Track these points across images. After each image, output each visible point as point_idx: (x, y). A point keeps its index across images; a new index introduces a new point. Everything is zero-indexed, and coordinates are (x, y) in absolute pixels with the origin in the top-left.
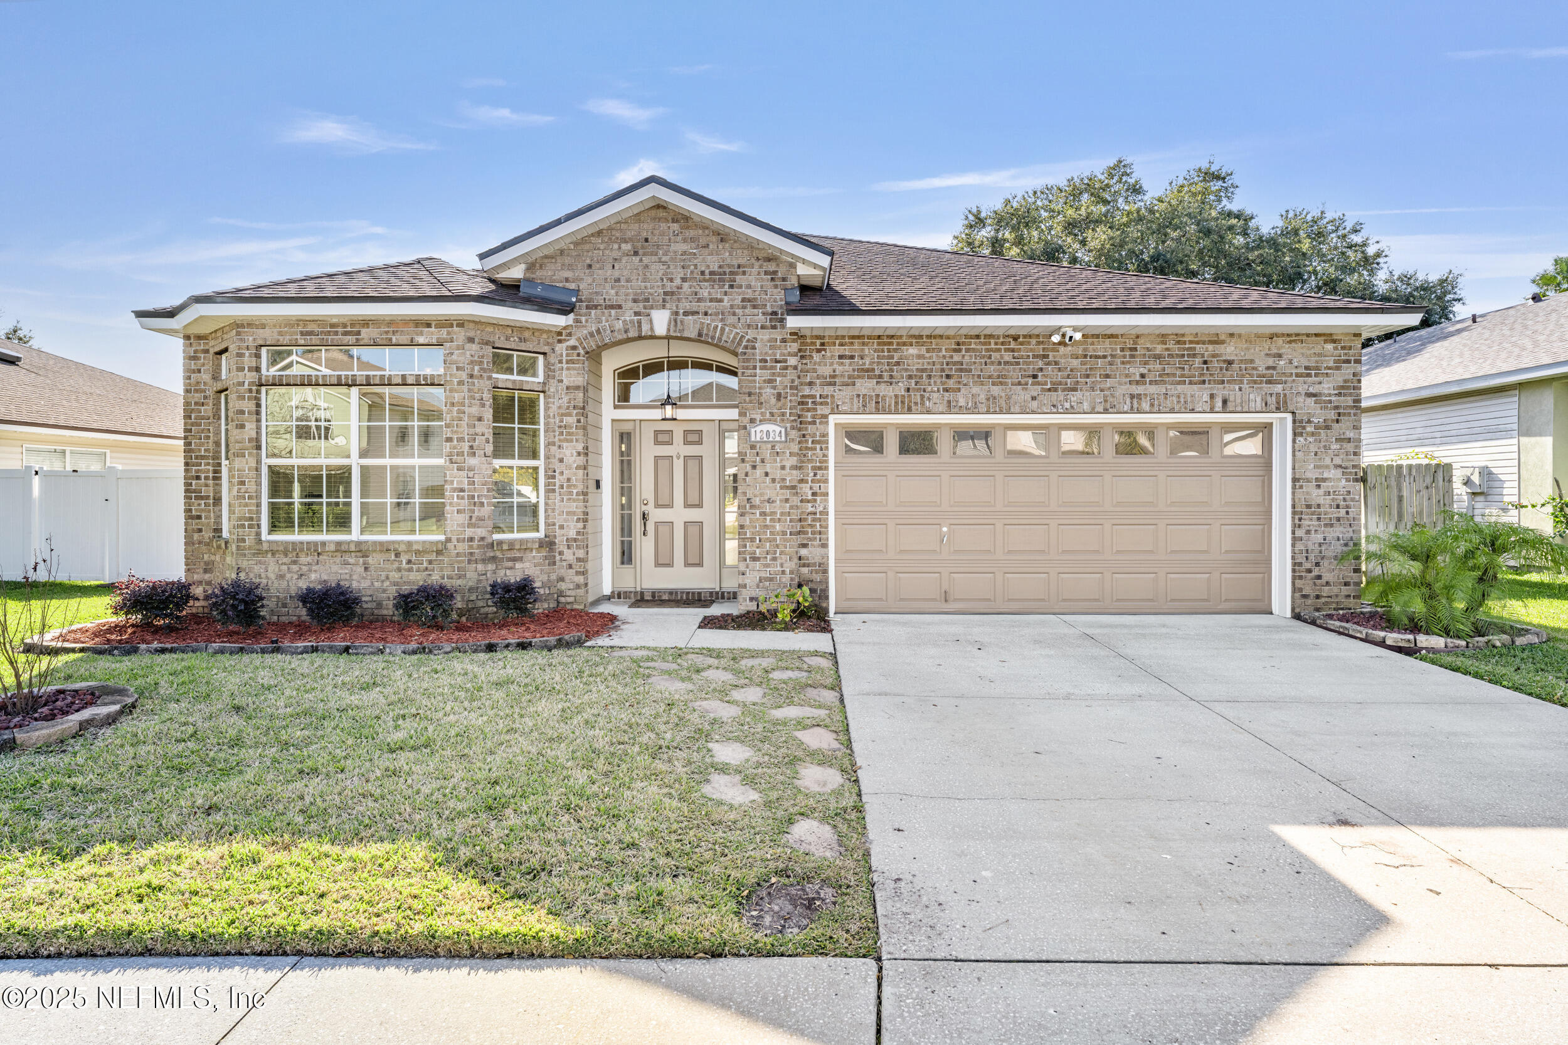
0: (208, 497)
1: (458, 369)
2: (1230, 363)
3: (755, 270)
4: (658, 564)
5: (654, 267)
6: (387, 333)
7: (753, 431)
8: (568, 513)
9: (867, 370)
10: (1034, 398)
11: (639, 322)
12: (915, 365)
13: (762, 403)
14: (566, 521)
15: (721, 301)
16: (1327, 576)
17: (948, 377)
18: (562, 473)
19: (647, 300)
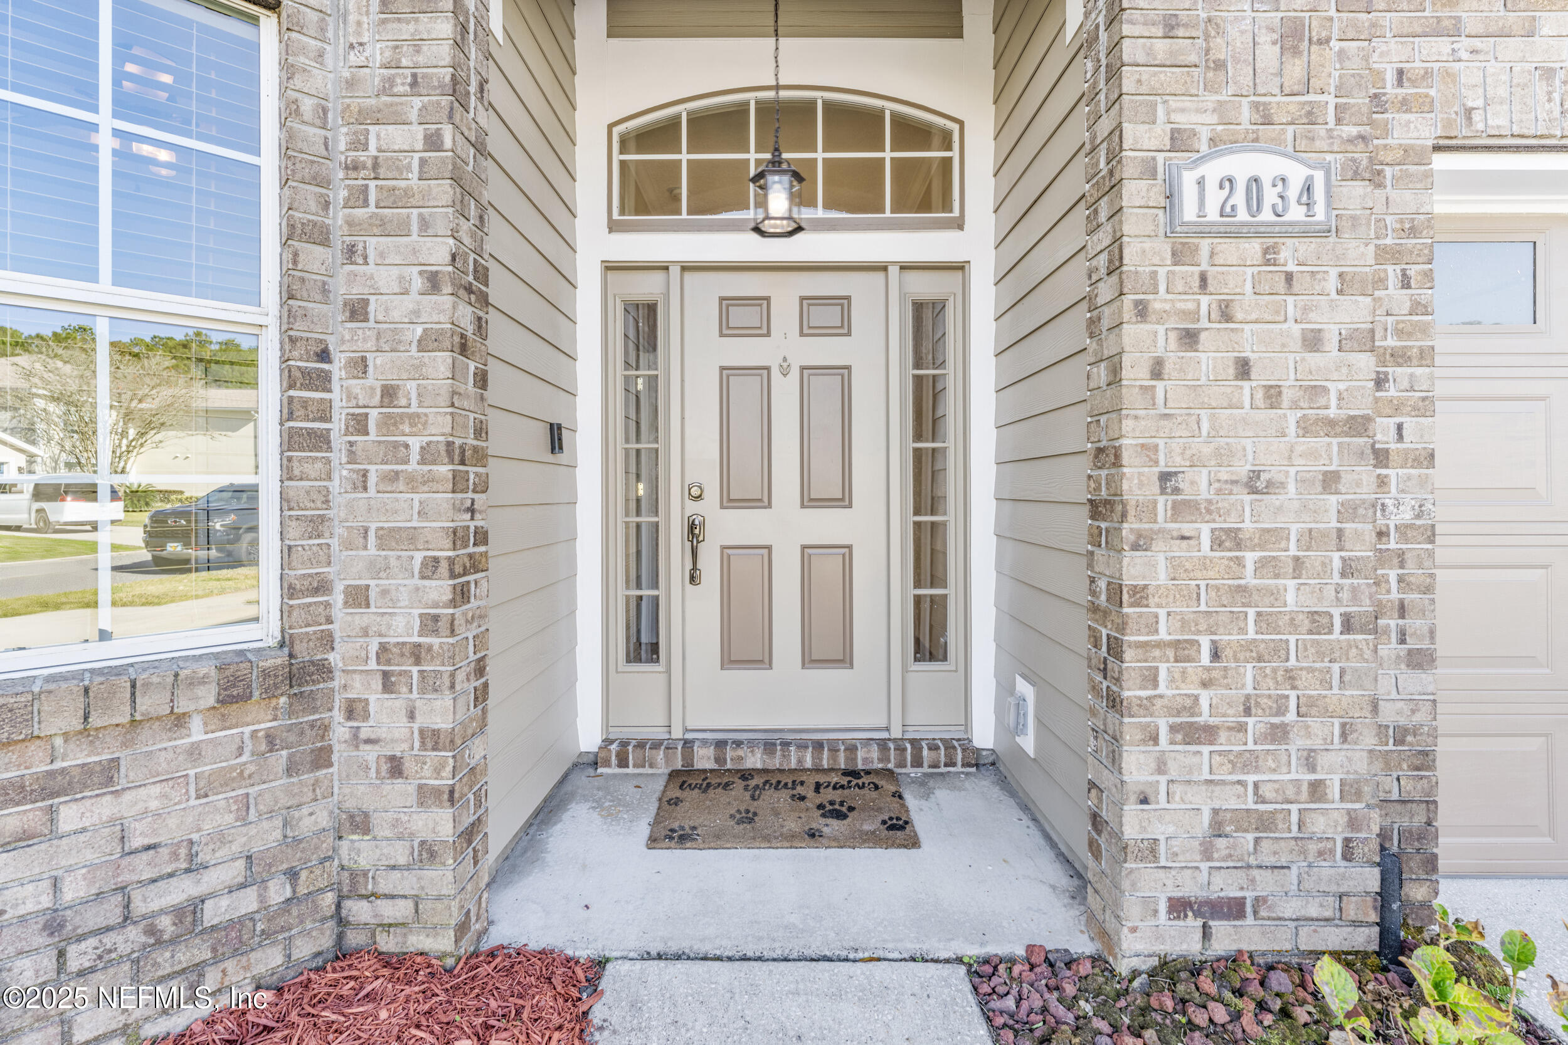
4: (730, 660)
7: (1189, 179)
8: (389, 538)
13: (1220, 65)
14: (379, 569)
18: (360, 366)
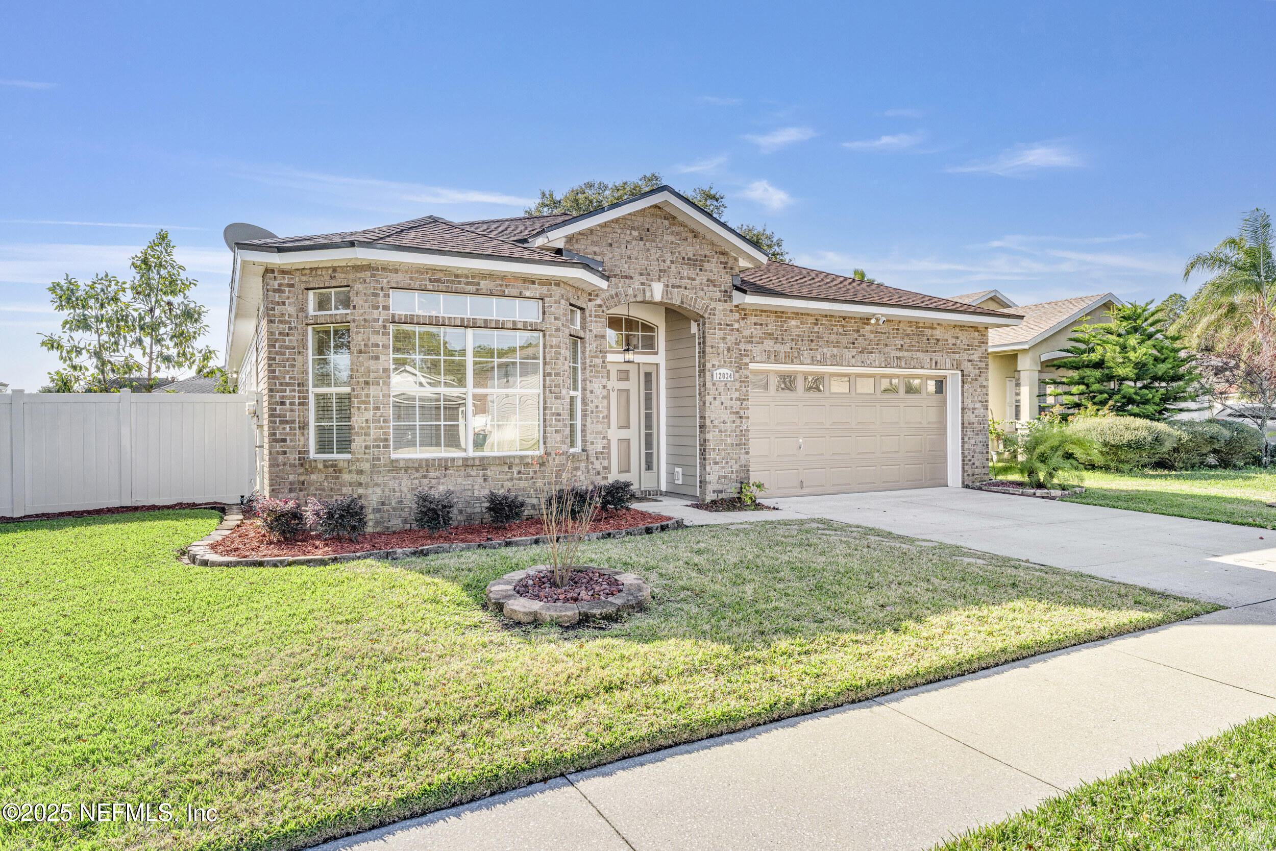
0: (293, 422)
1: (556, 319)
2: (938, 340)
3: (714, 260)
5: (653, 250)
6: (501, 285)
7: (715, 372)
9: (770, 334)
10: (853, 357)
11: (644, 290)
12: (795, 332)
13: (719, 354)
15: (694, 280)
16: (977, 464)
17: (812, 341)
18: (592, 402)
19: (649, 274)
